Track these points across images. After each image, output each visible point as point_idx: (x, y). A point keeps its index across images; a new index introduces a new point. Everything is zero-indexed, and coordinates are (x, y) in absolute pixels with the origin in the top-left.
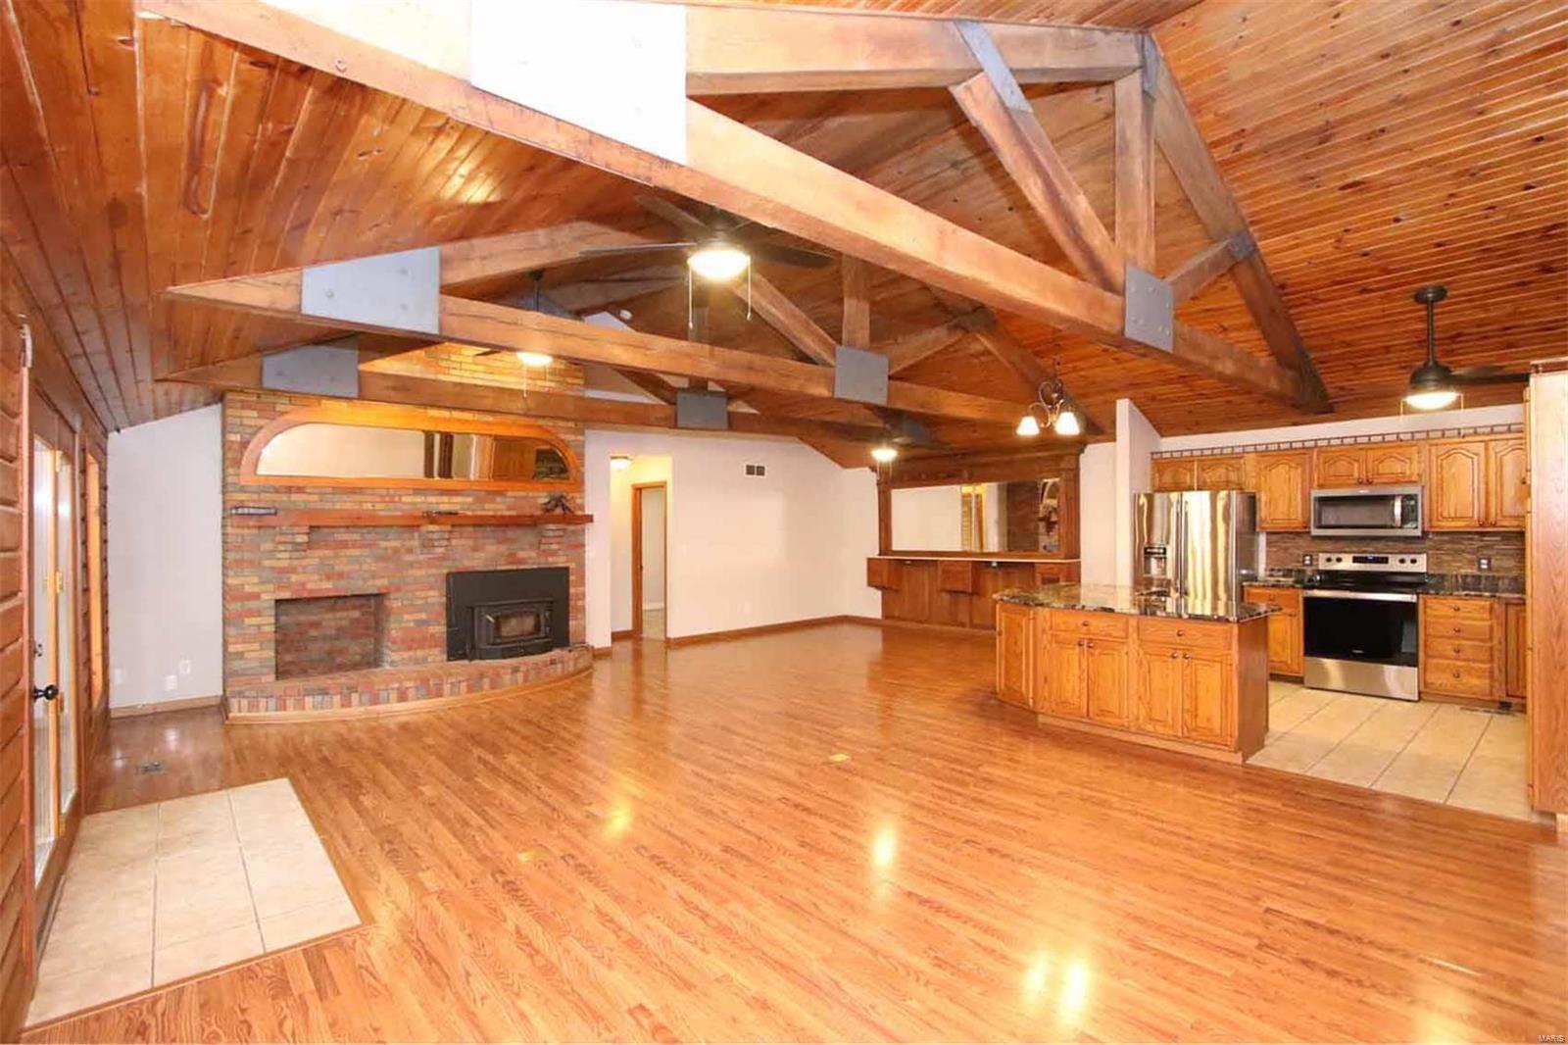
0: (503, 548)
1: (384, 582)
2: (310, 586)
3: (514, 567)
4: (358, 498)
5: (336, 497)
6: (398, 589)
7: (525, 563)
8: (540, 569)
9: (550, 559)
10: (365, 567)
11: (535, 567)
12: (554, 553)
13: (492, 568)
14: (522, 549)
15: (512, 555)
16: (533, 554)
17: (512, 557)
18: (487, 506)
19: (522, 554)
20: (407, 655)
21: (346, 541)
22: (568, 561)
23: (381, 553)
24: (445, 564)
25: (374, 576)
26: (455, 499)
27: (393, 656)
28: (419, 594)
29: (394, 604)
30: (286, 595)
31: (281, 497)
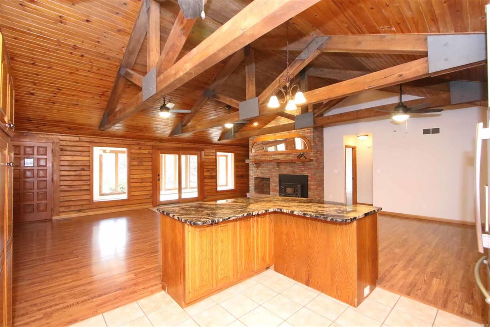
0: (291, 169)
1: (269, 175)
2: (259, 175)
3: (294, 174)
4: (265, 157)
5: (262, 157)
6: (271, 177)
7: (297, 173)
8: (300, 175)
9: (303, 173)
10: (267, 172)
11: (299, 174)
12: (303, 171)
13: (288, 174)
14: (296, 169)
15: (294, 171)
16: (298, 171)
17: (294, 172)
18: (288, 157)
19: (296, 171)
20: (273, 193)
21: (263, 166)
22: (308, 173)
23: (269, 169)
24: (280, 172)
25: (268, 174)
26: (281, 156)
27: (271, 193)
28: (275, 179)
29: (271, 181)
30: (256, 177)
31: (255, 157)
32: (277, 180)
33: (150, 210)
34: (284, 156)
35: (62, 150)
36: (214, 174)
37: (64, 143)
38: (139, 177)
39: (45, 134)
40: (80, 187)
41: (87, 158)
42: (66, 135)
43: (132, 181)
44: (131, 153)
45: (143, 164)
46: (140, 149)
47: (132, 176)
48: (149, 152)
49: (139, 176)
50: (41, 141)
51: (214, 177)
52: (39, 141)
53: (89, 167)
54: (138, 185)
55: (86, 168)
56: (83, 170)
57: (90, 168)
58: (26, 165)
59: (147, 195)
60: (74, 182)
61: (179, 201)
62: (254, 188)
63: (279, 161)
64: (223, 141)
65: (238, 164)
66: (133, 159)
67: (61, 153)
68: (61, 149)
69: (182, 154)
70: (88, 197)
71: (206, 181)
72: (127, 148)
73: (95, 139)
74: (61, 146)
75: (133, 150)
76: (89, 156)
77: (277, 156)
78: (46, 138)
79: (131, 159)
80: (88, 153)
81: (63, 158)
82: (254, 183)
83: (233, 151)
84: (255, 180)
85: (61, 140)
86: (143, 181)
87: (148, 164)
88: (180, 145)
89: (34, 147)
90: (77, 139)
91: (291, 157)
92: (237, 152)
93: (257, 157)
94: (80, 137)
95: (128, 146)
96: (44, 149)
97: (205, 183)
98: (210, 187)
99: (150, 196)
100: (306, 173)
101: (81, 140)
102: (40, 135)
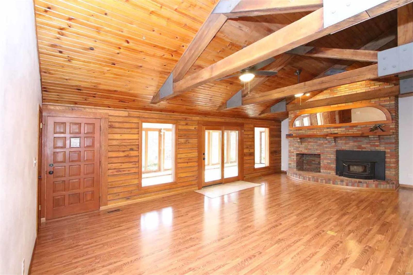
0: (356, 144)
1: (319, 151)
3: (361, 150)
6: (323, 154)
9: (377, 148)
10: (315, 147)
14: (364, 144)
16: (368, 146)
17: (359, 147)
19: (364, 146)
20: (324, 171)
21: (310, 141)
22: (385, 149)
23: (318, 144)
24: (336, 148)
25: (317, 150)
26: (339, 129)
27: (321, 171)
28: (328, 155)
29: (321, 157)
30: (298, 153)
31: (298, 132)
32: (333, 157)
33: (195, 192)
34: (344, 129)
35: (111, 127)
36: (251, 151)
37: (112, 119)
38: (186, 157)
39: (93, 108)
40: (129, 171)
41: (136, 137)
42: (115, 109)
43: (179, 161)
44: (178, 129)
45: (189, 142)
46: (187, 124)
47: (179, 156)
48: (195, 128)
49: (186, 155)
50: (89, 116)
51: (252, 154)
52: (87, 117)
53: (138, 146)
54: (185, 165)
55: (134, 147)
56: (132, 150)
57: (138, 148)
58: (71, 146)
59: (193, 176)
60: (122, 164)
61: (222, 182)
62: (295, 165)
63: (335, 136)
64: (263, 115)
65: (272, 139)
66: (180, 136)
67: (110, 130)
68: (109, 125)
69: (225, 130)
70: (136, 182)
71: (246, 158)
72: (173, 124)
73: (144, 114)
74: (109, 122)
75: (180, 126)
76: (138, 134)
77: (332, 130)
78: (93, 113)
79: (178, 136)
80: (137, 130)
81: (111, 136)
82: (295, 159)
83: (268, 126)
84: (297, 156)
85: (109, 116)
86: (189, 160)
87: (194, 141)
88: (222, 120)
89: (81, 123)
90: (125, 114)
91: (356, 131)
92: (272, 127)
93: (300, 131)
94: (129, 112)
95: (175, 122)
96: (91, 127)
97: (245, 161)
98: (249, 164)
99: (196, 177)
100: (382, 148)
101: (130, 115)
102: (87, 109)
